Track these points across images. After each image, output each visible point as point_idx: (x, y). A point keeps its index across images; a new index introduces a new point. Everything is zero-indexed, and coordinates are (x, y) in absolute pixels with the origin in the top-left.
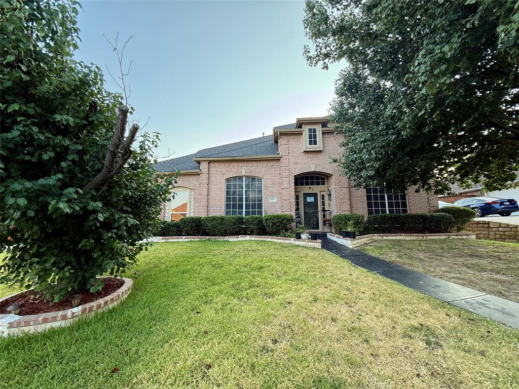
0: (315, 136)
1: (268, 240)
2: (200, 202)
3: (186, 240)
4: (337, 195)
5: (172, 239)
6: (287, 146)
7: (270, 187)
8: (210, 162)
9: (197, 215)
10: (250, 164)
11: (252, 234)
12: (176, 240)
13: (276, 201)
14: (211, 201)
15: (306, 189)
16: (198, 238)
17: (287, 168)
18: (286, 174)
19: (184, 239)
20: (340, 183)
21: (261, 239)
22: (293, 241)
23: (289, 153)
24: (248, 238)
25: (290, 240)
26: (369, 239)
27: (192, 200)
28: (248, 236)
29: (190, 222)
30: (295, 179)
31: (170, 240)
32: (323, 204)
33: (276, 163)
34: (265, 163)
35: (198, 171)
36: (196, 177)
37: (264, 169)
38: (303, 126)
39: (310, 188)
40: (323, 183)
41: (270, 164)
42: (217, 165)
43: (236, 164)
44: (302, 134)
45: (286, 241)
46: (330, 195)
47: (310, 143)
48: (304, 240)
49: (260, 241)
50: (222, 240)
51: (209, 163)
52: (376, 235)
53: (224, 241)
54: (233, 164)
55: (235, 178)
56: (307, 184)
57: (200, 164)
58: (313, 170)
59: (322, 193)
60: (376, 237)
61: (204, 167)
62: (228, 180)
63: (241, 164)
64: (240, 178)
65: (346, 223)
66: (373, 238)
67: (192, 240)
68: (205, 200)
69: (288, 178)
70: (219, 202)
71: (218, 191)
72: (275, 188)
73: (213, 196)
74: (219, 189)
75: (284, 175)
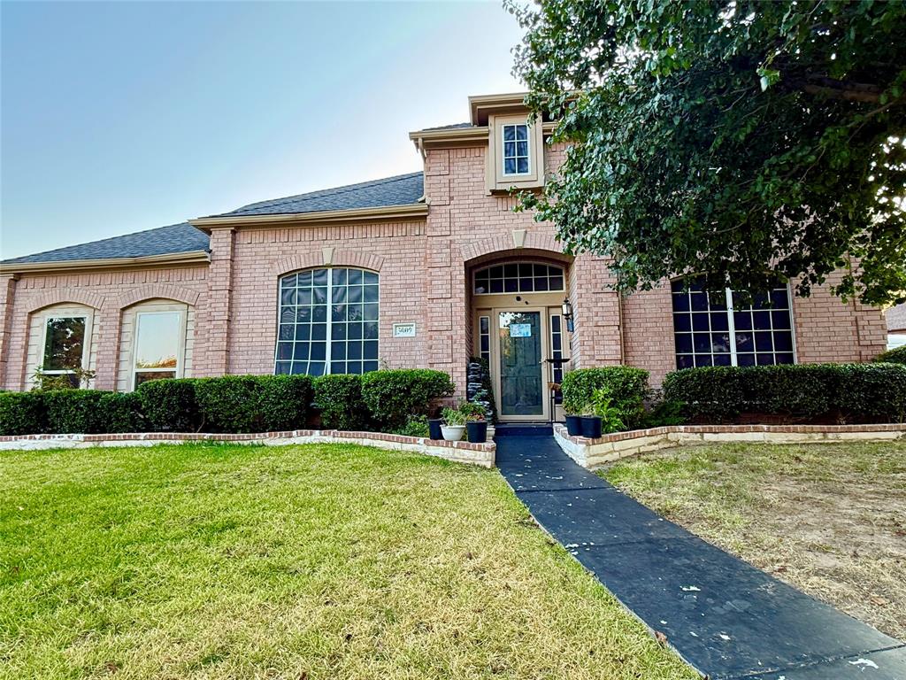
0: (522, 149)
1: (366, 442)
2: (208, 339)
3: (149, 443)
4: (586, 314)
6: (445, 180)
7: (398, 295)
8: (237, 229)
10: (347, 232)
11: (333, 425)
12: (123, 443)
13: (413, 334)
14: (241, 339)
15: (508, 301)
16: (180, 438)
17: (446, 241)
18: (441, 258)
19: (143, 440)
20: (593, 281)
21: (349, 441)
22: (422, 446)
23: (451, 198)
24: (316, 436)
25: (415, 442)
26: (654, 439)
27: (191, 335)
28: (317, 432)
30: (468, 273)
31: (107, 444)
32: (557, 342)
33: (415, 229)
34: (387, 230)
35: (202, 253)
36: (200, 273)
37: (381, 248)
38: (491, 120)
39: (518, 299)
40: (557, 284)
41: (400, 230)
42: (257, 237)
43: (307, 234)
44: (486, 143)
46: (569, 316)
47: (510, 169)
48: (449, 443)
49: (341, 446)
50: (246, 443)
51: (234, 232)
52: (682, 428)
53: (253, 446)
54: (297, 234)
55: (305, 272)
56: (511, 287)
57: (210, 233)
58: (516, 243)
59: (554, 313)
60: (682, 434)
61: (220, 242)
62: (286, 277)
63: (320, 234)
64: (321, 271)
66: (671, 436)
67: (165, 442)
68: (221, 335)
69: (447, 269)
70: (259, 339)
71: (260, 309)
72: (412, 299)
73: (245, 322)
74: (261, 304)
75: (437, 260)
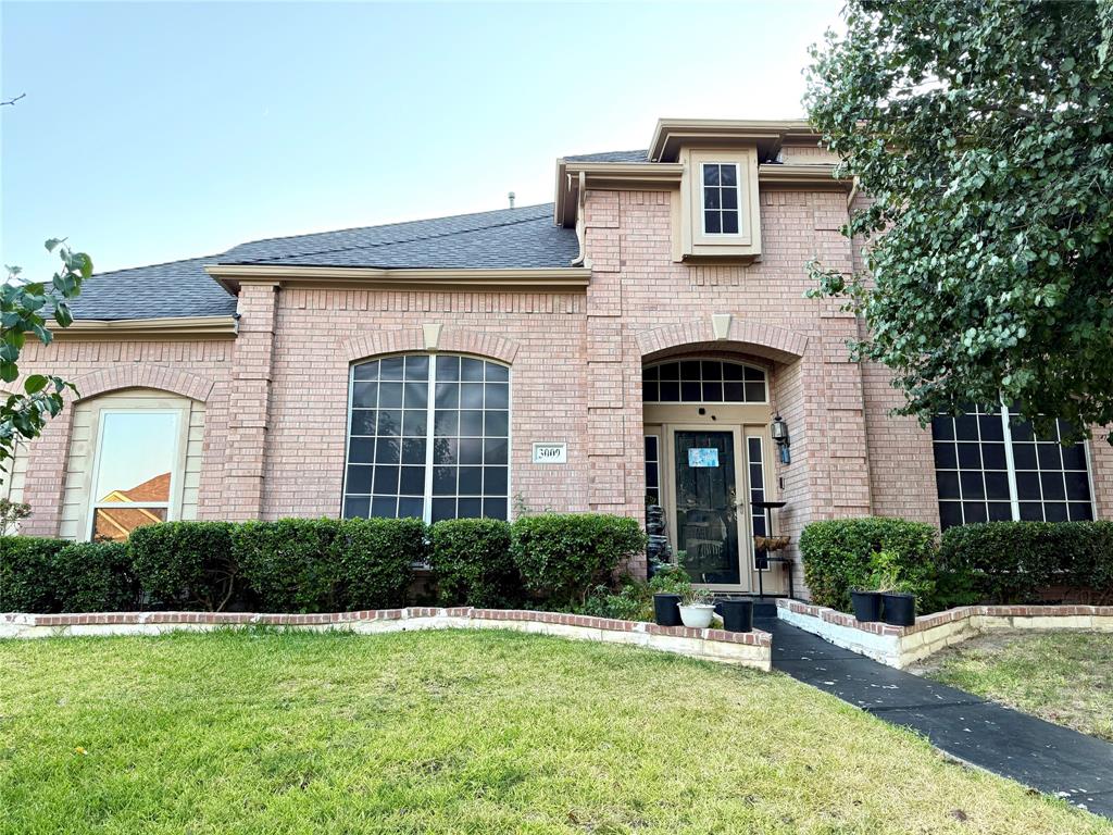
0: (731, 199)
1: (534, 627)
2: (231, 457)
4: (819, 440)
5: (84, 627)
6: (613, 235)
7: (540, 400)
8: (283, 285)
9: (214, 517)
10: (461, 302)
11: (458, 599)
12: (106, 630)
13: (562, 458)
14: (285, 458)
15: (687, 415)
16: (209, 621)
17: (615, 324)
18: (607, 348)
20: (828, 392)
21: (501, 625)
22: (642, 635)
23: (623, 263)
24: (442, 618)
25: (628, 629)
27: (196, 449)
28: (443, 611)
29: (176, 548)
30: (646, 374)
31: (77, 630)
32: (756, 476)
33: (568, 304)
34: (523, 303)
35: (229, 320)
36: (217, 351)
37: (514, 329)
38: (684, 155)
39: (702, 411)
40: (756, 394)
41: (543, 304)
42: (316, 300)
43: (398, 301)
44: (677, 186)
45: (611, 636)
46: (783, 441)
47: (712, 226)
48: (694, 632)
49: (496, 631)
50: (321, 629)
51: (277, 290)
52: (985, 609)
53: (334, 633)
54: (382, 300)
55: (391, 360)
56: (691, 394)
57: (235, 290)
59: (753, 433)
61: (255, 304)
62: (361, 365)
63: (420, 302)
64: (417, 358)
65: (866, 560)
68: (253, 452)
69: (616, 366)
70: (316, 460)
71: (318, 412)
72: (562, 407)
73: (293, 432)
74: (321, 405)
75: (601, 352)
